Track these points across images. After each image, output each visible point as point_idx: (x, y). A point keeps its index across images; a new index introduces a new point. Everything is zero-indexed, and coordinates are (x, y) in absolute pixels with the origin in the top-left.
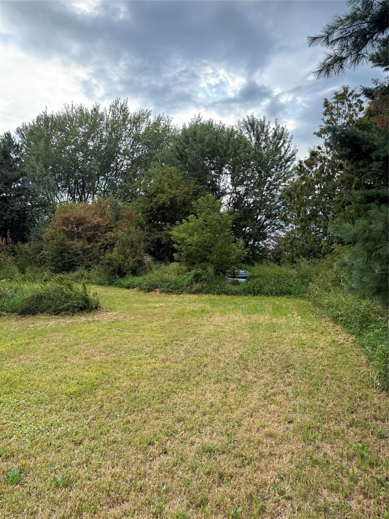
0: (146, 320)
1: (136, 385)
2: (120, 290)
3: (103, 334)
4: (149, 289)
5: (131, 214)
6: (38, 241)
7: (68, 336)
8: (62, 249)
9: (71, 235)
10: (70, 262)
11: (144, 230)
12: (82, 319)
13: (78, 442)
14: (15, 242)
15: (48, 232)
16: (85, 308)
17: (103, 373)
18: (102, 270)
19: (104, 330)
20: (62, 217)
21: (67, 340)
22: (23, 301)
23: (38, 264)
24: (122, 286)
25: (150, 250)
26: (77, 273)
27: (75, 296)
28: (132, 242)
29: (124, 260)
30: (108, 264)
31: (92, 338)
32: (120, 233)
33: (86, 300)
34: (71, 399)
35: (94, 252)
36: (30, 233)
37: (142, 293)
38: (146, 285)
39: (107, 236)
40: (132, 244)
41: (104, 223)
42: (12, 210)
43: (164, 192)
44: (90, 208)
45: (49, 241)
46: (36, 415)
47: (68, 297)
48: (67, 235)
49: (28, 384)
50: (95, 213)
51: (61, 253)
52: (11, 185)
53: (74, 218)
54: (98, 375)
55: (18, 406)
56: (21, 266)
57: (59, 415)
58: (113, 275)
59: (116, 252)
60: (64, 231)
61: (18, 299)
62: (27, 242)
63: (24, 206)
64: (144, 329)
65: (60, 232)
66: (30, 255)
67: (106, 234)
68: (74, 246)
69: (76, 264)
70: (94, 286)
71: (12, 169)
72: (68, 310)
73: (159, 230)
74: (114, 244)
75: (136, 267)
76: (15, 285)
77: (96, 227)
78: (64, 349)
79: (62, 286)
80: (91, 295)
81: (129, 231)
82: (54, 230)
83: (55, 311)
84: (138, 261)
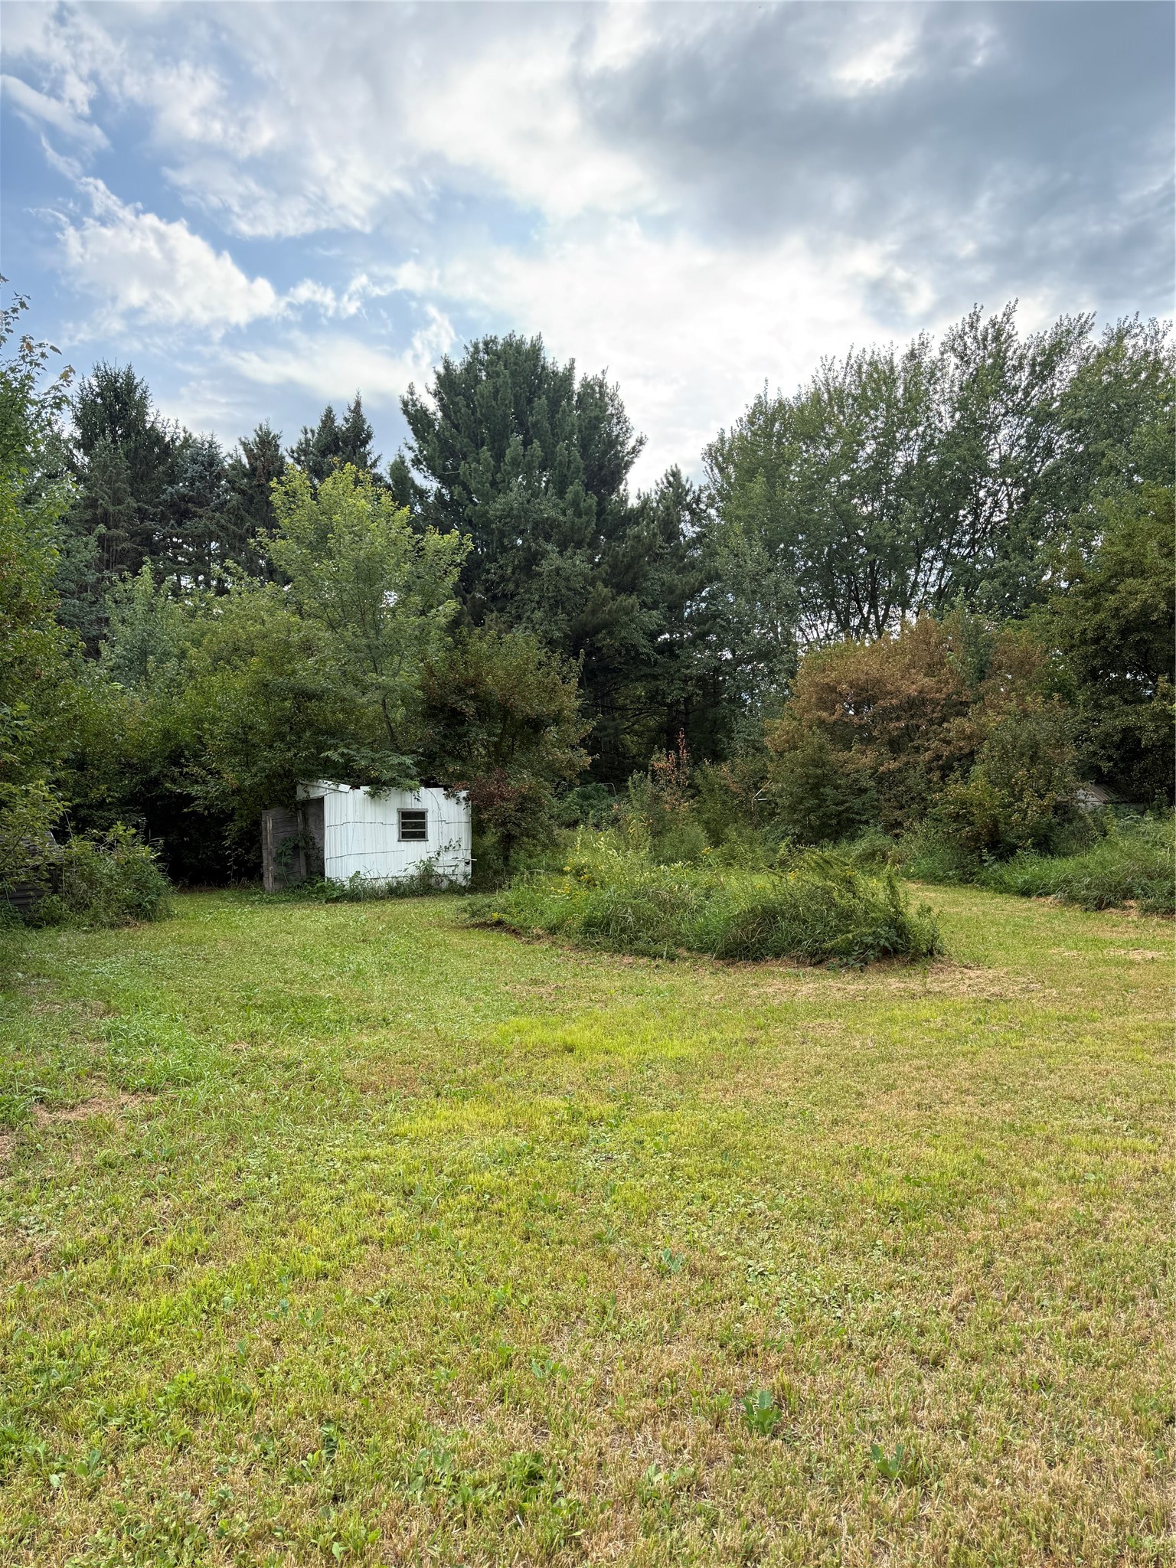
0: (1100, 1005)
1: (1098, 1215)
2: (999, 900)
3: (962, 1038)
4: (1101, 901)
5: (1027, 655)
6: (753, 755)
7: (858, 1032)
8: (817, 777)
9: (842, 735)
10: (840, 813)
11: (1073, 703)
12: (891, 983)
13: (931, 1358)
14: (696, 762)
15: (780, 728)
16: (896, 951)
17: (978, 1157)
18: (937, 836)
19: (964, 1025)
20: (817, 685)
21: (858, 1044)
22: (727, 921)
23: (756, 819)
24: (1003, 888)
25: (1099, 768)
26: (861, 846)
27: (866, 913)
28: (1035, 746)
29: (1011, 804)
30: (956, 817)
31: (930, 1045)
32: (992, 720)
33: (900, 928)
34: (892, 1221)
35: (910, 782)
36: (733, 735)
37: (1075, 912)
38: (1088, 887)
39: (949, 731)
40: (1035, 753)
41: (939, 691)
42: (686, 676)
43: (1143, 572)
44: (897, 650)
45: (781, 754)
46: (798, 1250)
47: (847, 915)
48: (831, 734)
49: (767, 1157)
50: (912, 665)
51: (816, 786)
52: (682, 608)
53: (851, 685)
54: (965, 1162)
55: (750, 1215)
56: (712, 826)
57: (864, 1266)
58: (972, 852)
59: (983, 781)
60: (821, 723)
61: (715, 915)
62: (725, 759)
63: (716, 664)
64: (1097, 1035)
65: (811, 728)
66: (735, 795)
67: (945, 725)
68: (850, 767)
69: (858, 817)
70: (914, 886)
71: (684, 567)
72: (847, 953)
73: (1126, 702)
74: (972, 753)
75: (1050, 827)
76: (705, 877)
77: (914, 706)
78: (851, 1070)
79: (829, 883)
80: (911, 912)
81: (1024, 711)
82: (795, 723)
83: (812, 955)
84: (1057, 808)
